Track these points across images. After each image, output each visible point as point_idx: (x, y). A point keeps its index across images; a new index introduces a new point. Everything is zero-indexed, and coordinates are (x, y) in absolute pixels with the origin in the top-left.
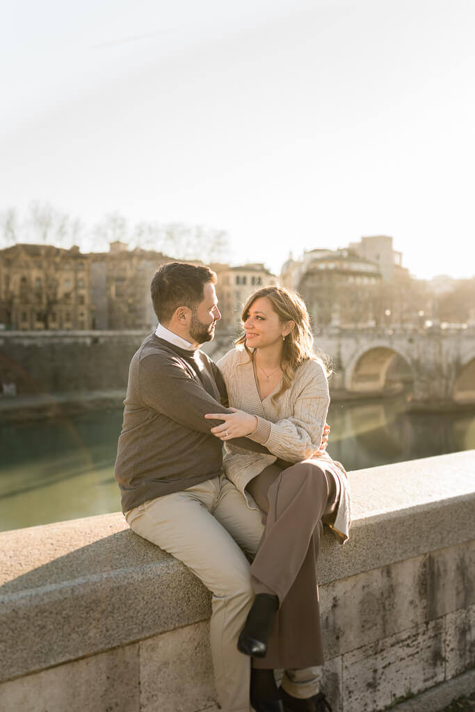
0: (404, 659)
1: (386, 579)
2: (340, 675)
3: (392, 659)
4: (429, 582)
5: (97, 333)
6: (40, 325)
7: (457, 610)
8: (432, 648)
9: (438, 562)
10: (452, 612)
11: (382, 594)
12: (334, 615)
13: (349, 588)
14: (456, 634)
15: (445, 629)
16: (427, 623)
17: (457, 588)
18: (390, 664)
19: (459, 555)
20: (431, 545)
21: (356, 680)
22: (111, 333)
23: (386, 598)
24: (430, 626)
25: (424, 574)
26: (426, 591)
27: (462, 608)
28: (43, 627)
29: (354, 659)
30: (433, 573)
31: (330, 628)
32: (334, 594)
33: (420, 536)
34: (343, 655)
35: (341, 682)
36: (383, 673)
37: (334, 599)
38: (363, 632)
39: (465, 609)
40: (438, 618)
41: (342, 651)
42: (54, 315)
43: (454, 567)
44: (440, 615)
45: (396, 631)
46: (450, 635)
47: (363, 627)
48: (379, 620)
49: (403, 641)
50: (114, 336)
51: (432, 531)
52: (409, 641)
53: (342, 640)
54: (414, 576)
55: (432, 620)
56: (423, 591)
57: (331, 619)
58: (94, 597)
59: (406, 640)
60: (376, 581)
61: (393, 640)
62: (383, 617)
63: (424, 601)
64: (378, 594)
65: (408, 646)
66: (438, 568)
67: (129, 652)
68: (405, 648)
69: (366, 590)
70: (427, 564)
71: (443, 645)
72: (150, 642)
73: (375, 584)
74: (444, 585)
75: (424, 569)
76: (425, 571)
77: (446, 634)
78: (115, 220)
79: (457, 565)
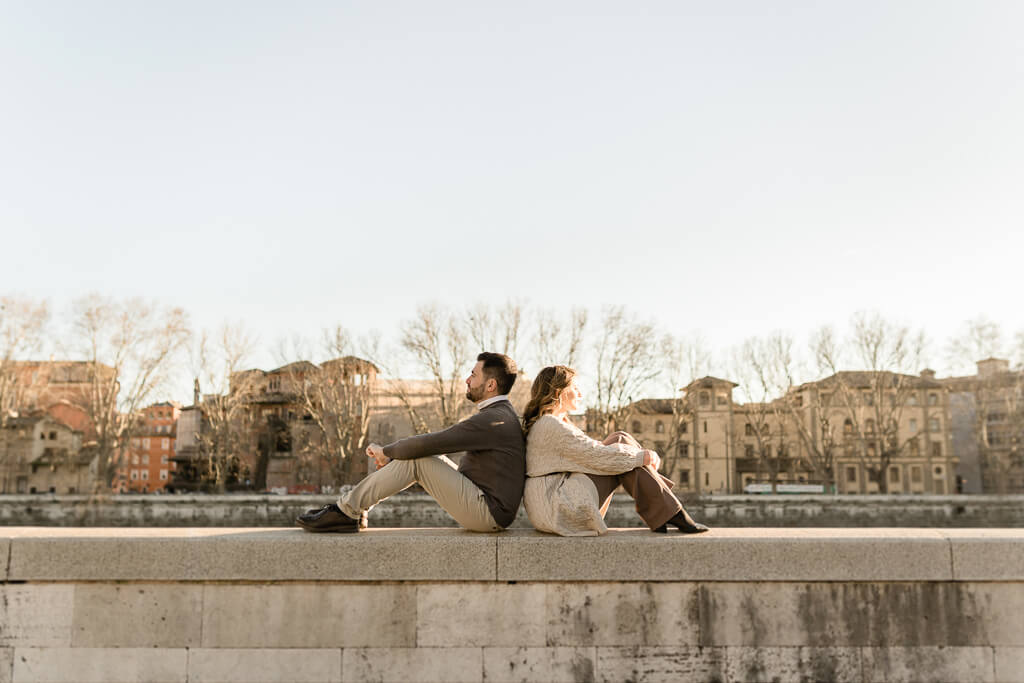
0: (671, 672)
1: (645, 595)
2: (594, 663)
3: (656, 668)
4: (702, 610)
5: (961, 498)
6: (874, 486)
7: (743, 646)
8: (709, 673)
9: (713, 594)
10: (736, 646)
11: (642, 607)
12: (587, 610)
13: (604, 592)
14: (742, 668)
15: (726, 659)
16: (701, 648)
17: (742, 625)
18: (653, 671)
19: (744, 593)
20: (697, 573)
21: (614, 673)
22: (984, 498)
23: (647, 612)
24: (704, 651)
25: (696, 602)
26: (698, 617)
27: (751, 646)
28: (351, 556)
29: (609, 654)
30: (707, 604)
31: (583, 621)
32: (588, 594)
33: (682, 564)
34: (597, 647)
35: (595, 669)
36: (644, 677)
37: (588, 598)
38: (620, 634)
39: (755, 646)
40: (717, 647)
41: (595, 643)
42: (895, 470)
43: (737, 604)
44: (718, 644)
45: (660, 644)
46: (733, 667)
47: (620, 630)
48: (638, 627)
49: (669, 655)
50: (990, 504)
51: (698, 562)
52: (678, 658)
53: (596, 634)
54: (682, 601)
55: (708, 646)
56: (693, 617)
57: (584, 614)
58: (382, 545)
59: (673, 655)
60: (635, 594)
61: (656, 651)
62: (644, 628)
63: (696, 627)
64: (637, 606)
65: (676, 661)
66: (714, 601)
67: (409, 589)
68: (673, 663)
69: (623, 599)
70: (699, 593)
71: (723, 674)
72: (424, 587)
73: (633, 597)
74: (723, 618)
75: (695, 597)
76: (697, 600)
77: (728, 665)
78: (981, 329)
79: (742, 604)
